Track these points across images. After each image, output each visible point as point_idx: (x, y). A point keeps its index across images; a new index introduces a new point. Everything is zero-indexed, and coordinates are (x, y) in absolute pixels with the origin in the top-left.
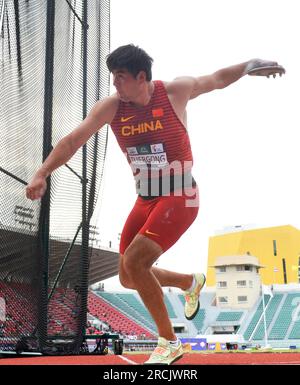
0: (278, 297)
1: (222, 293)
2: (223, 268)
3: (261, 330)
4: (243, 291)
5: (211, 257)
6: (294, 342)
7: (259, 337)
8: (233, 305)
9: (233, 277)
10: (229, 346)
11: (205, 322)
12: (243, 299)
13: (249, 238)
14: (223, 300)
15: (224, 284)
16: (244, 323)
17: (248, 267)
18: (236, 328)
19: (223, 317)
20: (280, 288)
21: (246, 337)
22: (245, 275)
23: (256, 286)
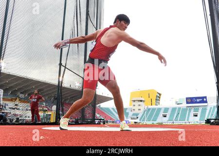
0: (149, 109)
1: (134, 108)
2: (134, 101)
3: (144, 118)
4: (139, 108)
5: (131, 98)
6: (153, 122)
7: (144, 120)
8: (137, 111)
9: (137, 103)
10: (135, 123)
11: (129, 116)
12: (139, 110)
13: (142, 93)
14: (134, 110)
15: (134, 105)
16: (139, 116)
17: (141, 101)
18: (137, 118)
19: (134, 114)
20: (150, 107)
21: (140, 120)
22: (140, 103)
23: (143, 106)
